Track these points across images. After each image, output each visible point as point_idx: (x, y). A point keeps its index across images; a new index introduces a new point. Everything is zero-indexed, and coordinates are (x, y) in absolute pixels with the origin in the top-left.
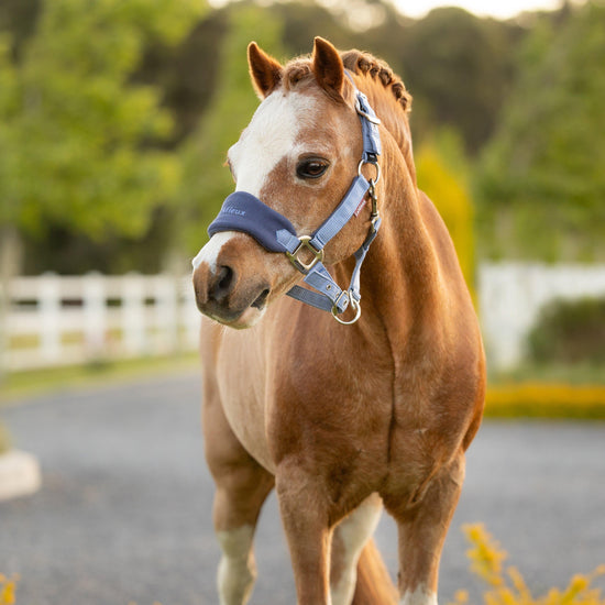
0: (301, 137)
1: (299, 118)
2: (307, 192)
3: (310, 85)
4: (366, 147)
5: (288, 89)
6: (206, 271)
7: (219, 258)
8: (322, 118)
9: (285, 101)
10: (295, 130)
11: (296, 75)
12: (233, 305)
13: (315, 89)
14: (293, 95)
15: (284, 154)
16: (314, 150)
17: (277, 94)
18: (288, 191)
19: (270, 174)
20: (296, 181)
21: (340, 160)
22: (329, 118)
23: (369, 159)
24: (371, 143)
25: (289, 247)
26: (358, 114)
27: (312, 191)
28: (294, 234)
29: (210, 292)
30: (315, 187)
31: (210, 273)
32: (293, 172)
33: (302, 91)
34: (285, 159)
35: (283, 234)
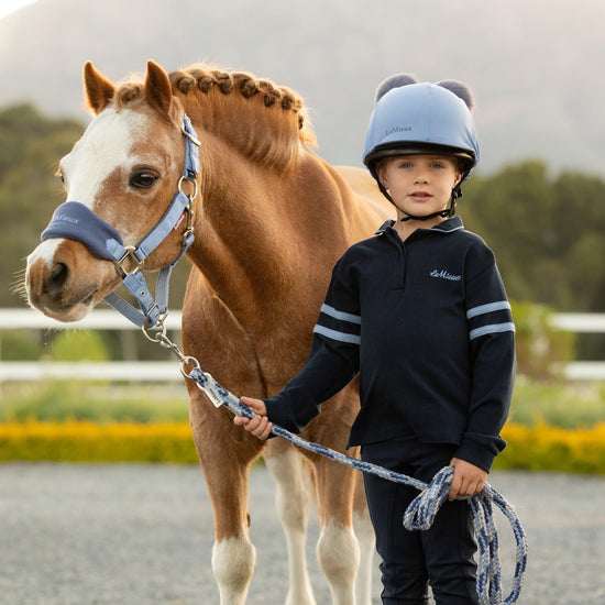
0: (134, 150)
1: (133, 133)
2: (137, 201)
3: (141, 104)
4: (187, 166)
5: (120, 106)
6: (42, 266)
7: (55, 256)
8: (153, 134)
9: (118, 117)
10: (130, 143)
11: (126, 95)
12: (66, 300)
13: (146, 107)
14: (126, 112)
15: (118, 164)
16: (146, 162)
17: (110, 111)
18: (120, 198)
19: (104, 183)
20: (128, 189)
21: (167, 173)
22: (159, 136)
23: (189, 175)
24: (191, 162)
25: (117, 255)
26: (183, 134)
27: (142, 201)
28: (121, 243)
29: (45, 286)
30: (144, 197)
31: (45, 268)
32: (126, 182)
33: (134, 109)
34: (119, 170)
35: (111, 243)
